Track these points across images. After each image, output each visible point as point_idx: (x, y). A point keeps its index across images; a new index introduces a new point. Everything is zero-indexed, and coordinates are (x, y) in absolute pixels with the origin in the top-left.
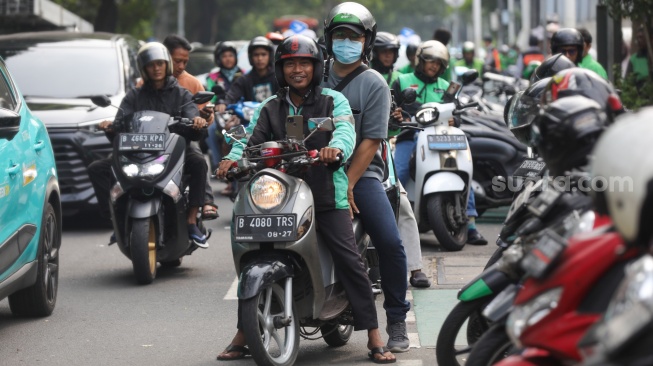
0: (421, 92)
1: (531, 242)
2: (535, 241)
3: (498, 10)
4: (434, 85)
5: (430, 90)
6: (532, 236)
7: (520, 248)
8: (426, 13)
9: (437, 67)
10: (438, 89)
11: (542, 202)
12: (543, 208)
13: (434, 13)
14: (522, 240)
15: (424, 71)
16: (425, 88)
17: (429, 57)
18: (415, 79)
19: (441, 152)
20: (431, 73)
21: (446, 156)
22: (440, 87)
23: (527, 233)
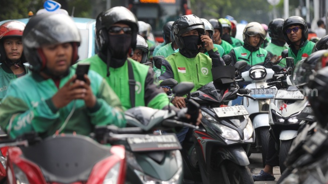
0: (249, 58)
1: (305, 172)
2: (308, 172)
3: (300, 7)
4: (257, 52)
5: (255, 55)
6: (305, 168)
7: (297, 177)
8: (257, 9)
9: (258, 40)
10: (260, 55)
11: (313, 143)
12: (313, 148)
13: (262, 9)
14: (299, 170)
15: (249, 43)
16: (251, 55)
17: (252, 33)
18: (244, 49)
19: (260, 100)
20: (254, 45)
21: (263, 103)
22: (261, 53)
23: (302, 166)
